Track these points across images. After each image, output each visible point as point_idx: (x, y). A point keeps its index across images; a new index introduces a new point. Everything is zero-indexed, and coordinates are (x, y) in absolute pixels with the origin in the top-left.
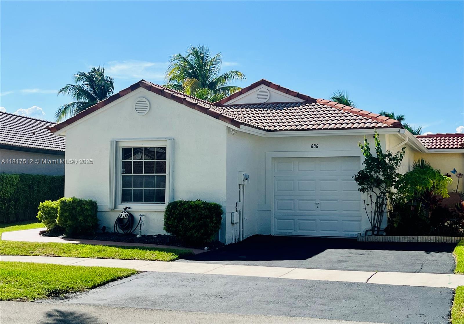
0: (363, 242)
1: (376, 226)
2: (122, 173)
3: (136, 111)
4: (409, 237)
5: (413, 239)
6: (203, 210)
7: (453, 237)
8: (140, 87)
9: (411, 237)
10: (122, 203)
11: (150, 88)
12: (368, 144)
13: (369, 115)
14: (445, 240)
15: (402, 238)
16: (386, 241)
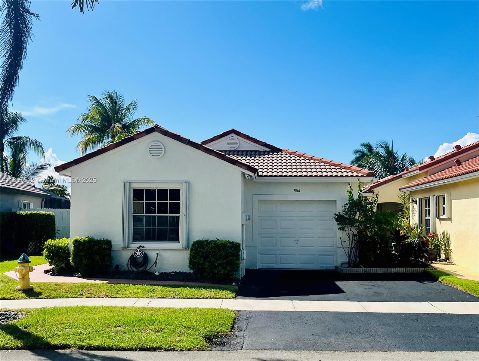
0: (346, 273)
1: (353, 259)
2: (133, 213)
3: (150, 154)
4: (384, 268)
5: (388, 270)
6: (230, 249)
7: (419, 268)
8: (155, 131)
9: (386, 269)
10: (133, 242)
11: (166, 133)
12: (352, 190)
13: (340, 165)
14: (413, 271)
15: (379, 269)
16: (366, 272)
